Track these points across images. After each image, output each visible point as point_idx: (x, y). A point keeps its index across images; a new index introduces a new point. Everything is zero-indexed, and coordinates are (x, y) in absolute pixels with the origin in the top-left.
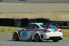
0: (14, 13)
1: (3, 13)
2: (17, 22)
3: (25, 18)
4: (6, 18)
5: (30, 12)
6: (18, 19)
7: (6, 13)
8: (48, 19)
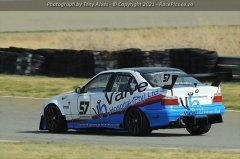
0: (91, 30)
1: (50, 31)
2: (102, 63)
3: (129, 47)
4: (65, 51)
5: (145, 26)
6: (106, 52)
7: (64, 31)
8: (212, 52)
